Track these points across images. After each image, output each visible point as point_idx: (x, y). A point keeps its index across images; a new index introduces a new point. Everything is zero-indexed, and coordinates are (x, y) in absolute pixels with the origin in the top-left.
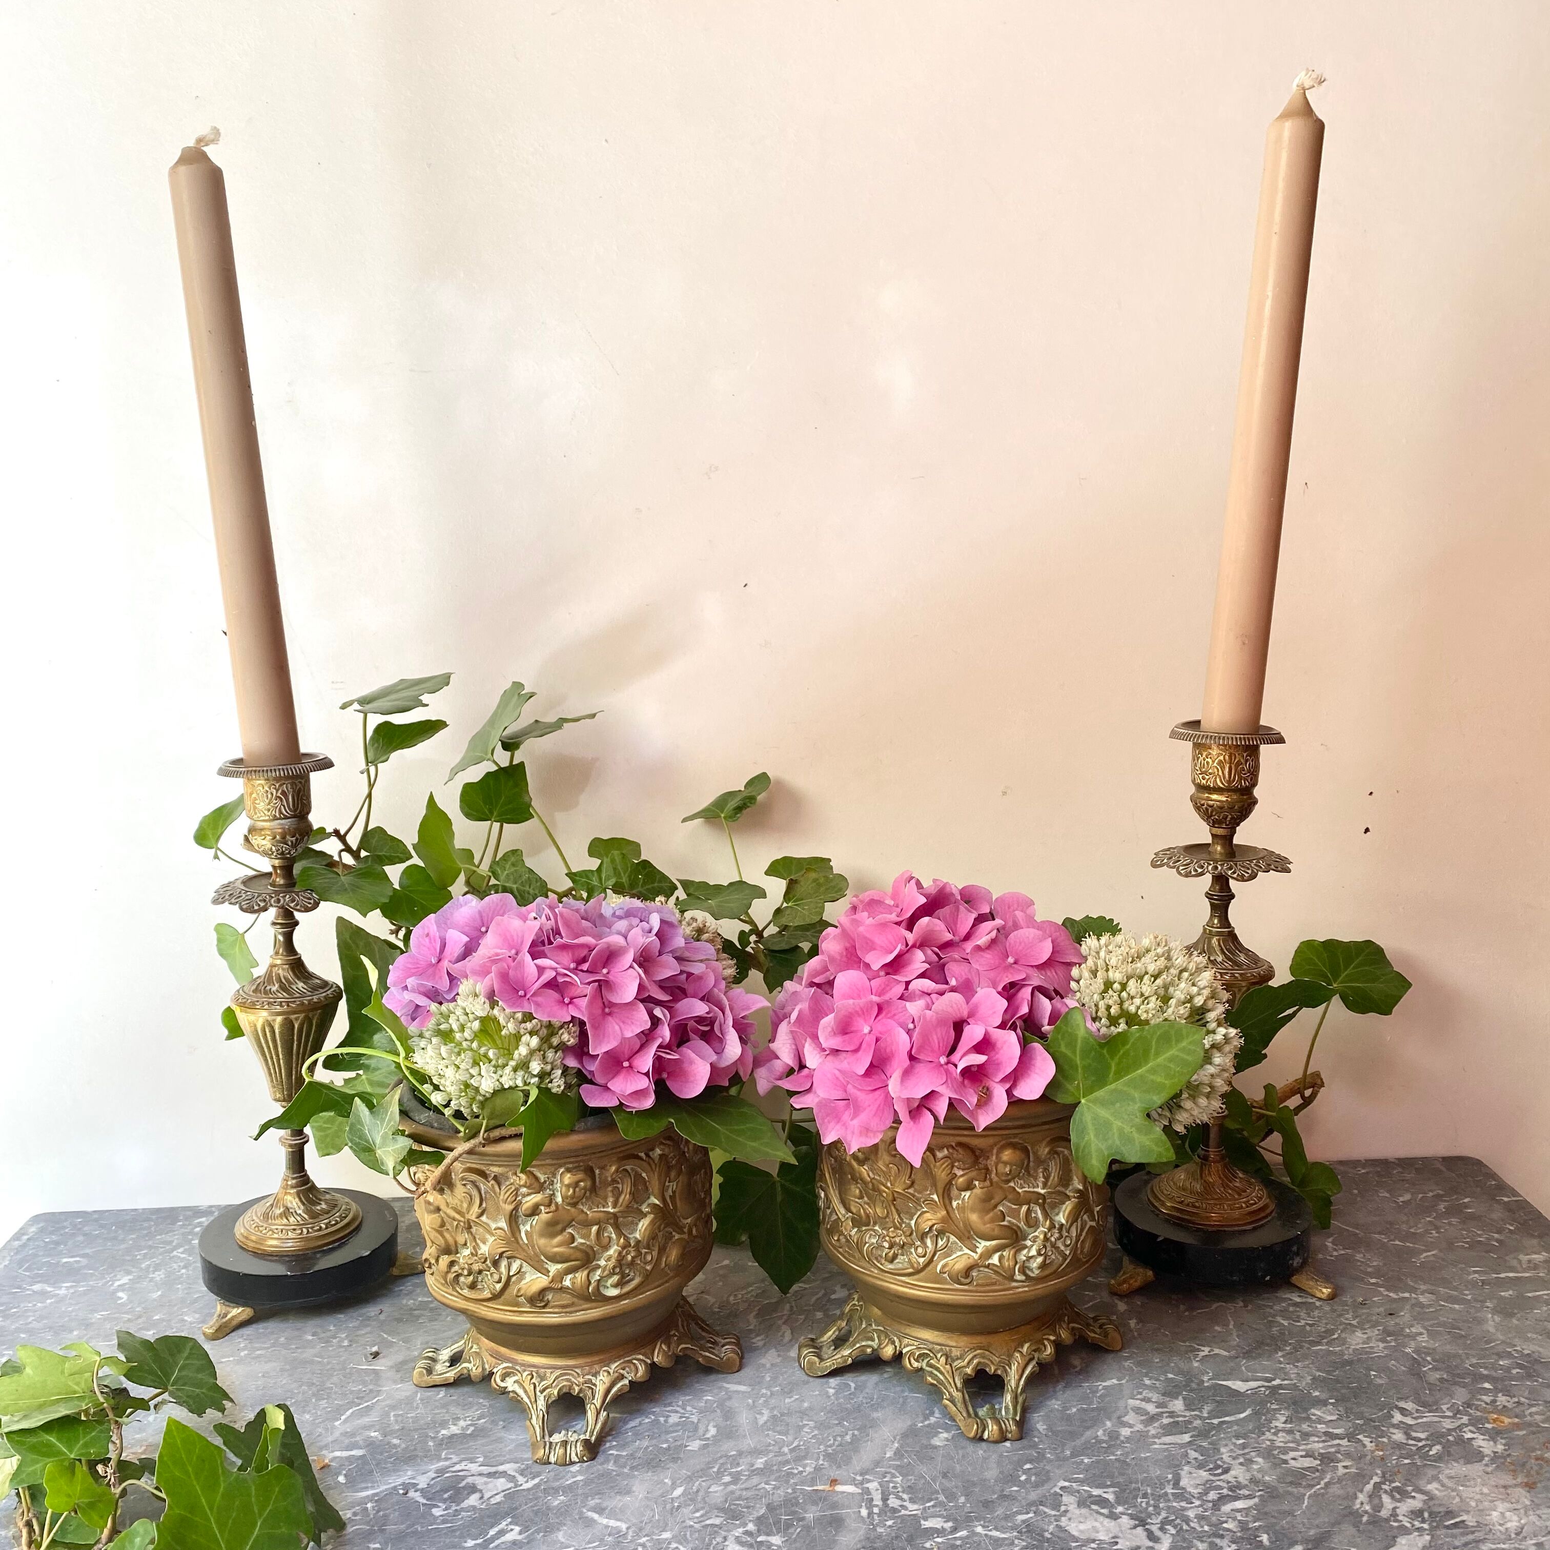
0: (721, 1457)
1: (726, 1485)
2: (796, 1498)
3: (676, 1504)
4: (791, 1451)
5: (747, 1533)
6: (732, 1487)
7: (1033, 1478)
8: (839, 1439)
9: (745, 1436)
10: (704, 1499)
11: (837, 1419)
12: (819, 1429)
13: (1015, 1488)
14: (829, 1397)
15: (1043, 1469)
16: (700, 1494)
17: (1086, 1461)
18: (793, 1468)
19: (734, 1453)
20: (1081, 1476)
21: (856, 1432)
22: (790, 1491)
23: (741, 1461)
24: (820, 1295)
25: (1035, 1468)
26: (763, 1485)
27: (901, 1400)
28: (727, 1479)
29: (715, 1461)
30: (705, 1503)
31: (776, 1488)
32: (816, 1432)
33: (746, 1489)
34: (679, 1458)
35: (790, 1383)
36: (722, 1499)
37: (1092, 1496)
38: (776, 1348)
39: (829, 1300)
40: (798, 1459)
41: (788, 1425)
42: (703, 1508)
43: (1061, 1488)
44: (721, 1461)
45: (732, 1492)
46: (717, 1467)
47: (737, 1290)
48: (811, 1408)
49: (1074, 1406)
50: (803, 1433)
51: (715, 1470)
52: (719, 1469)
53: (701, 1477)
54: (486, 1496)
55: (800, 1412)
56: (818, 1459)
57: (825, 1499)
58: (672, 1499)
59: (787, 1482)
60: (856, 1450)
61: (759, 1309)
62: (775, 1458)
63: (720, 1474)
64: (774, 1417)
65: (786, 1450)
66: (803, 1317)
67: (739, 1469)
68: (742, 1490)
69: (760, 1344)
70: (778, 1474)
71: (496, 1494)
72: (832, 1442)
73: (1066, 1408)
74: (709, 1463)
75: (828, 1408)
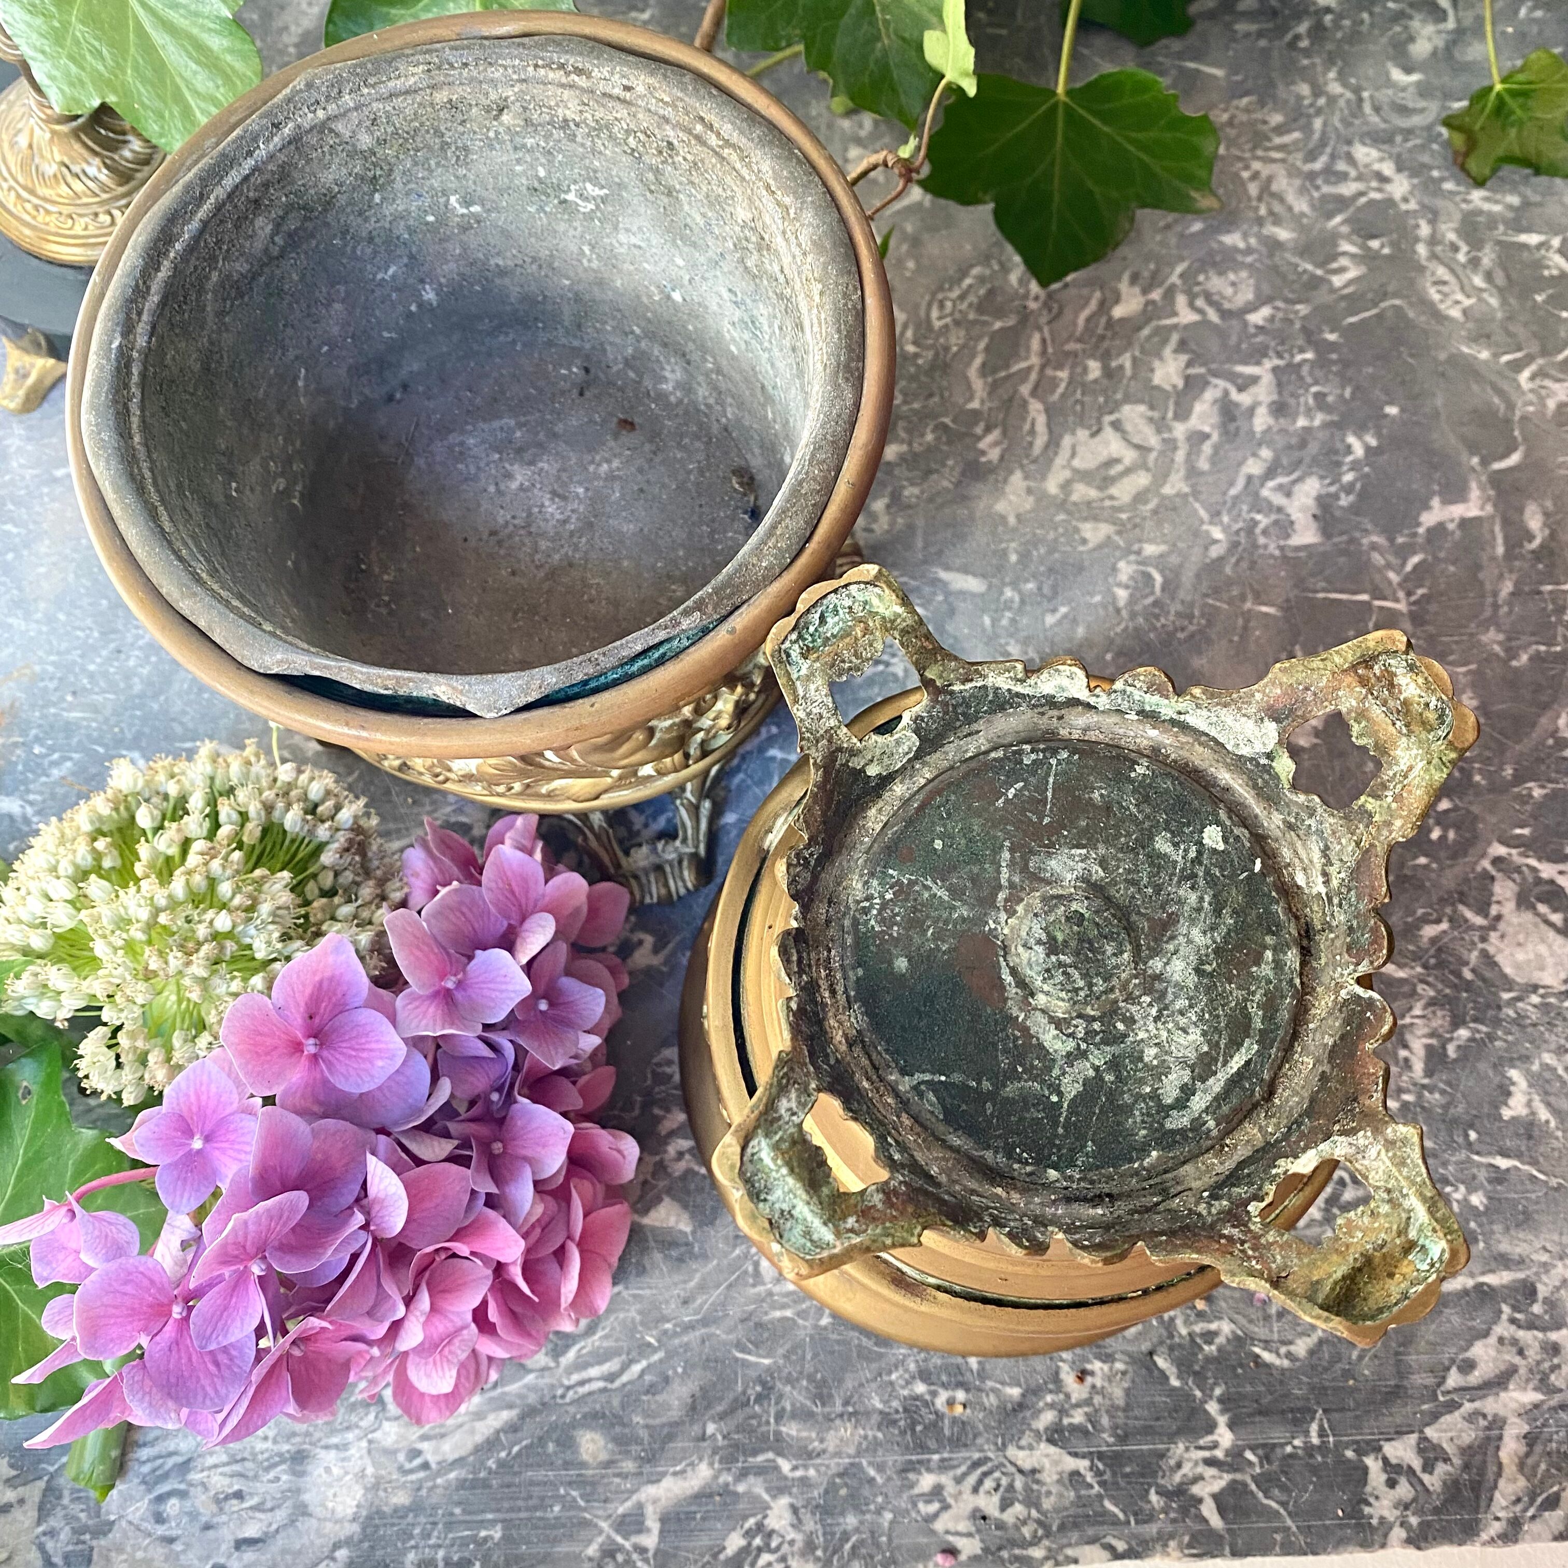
7: (1451, 835)
13: (1422, 860)
14: (1118, 611)
15: (1469, 812)
17: (1537, 793)
20: (1526, 831)
24: (1093, 305)
25: (1455, 809)
27: (1240, 622)
35: (1051, 570)
37: (1539, 881)
38: (1022, 466)
39: (1110, 324)
43: (1497, 861)
47: (941, 288)
49: (1525, 647)
61: (987, 349)
66: (1063, 374)
69: (994, 455)
73: (1512, 653)
75: (1118, 641)
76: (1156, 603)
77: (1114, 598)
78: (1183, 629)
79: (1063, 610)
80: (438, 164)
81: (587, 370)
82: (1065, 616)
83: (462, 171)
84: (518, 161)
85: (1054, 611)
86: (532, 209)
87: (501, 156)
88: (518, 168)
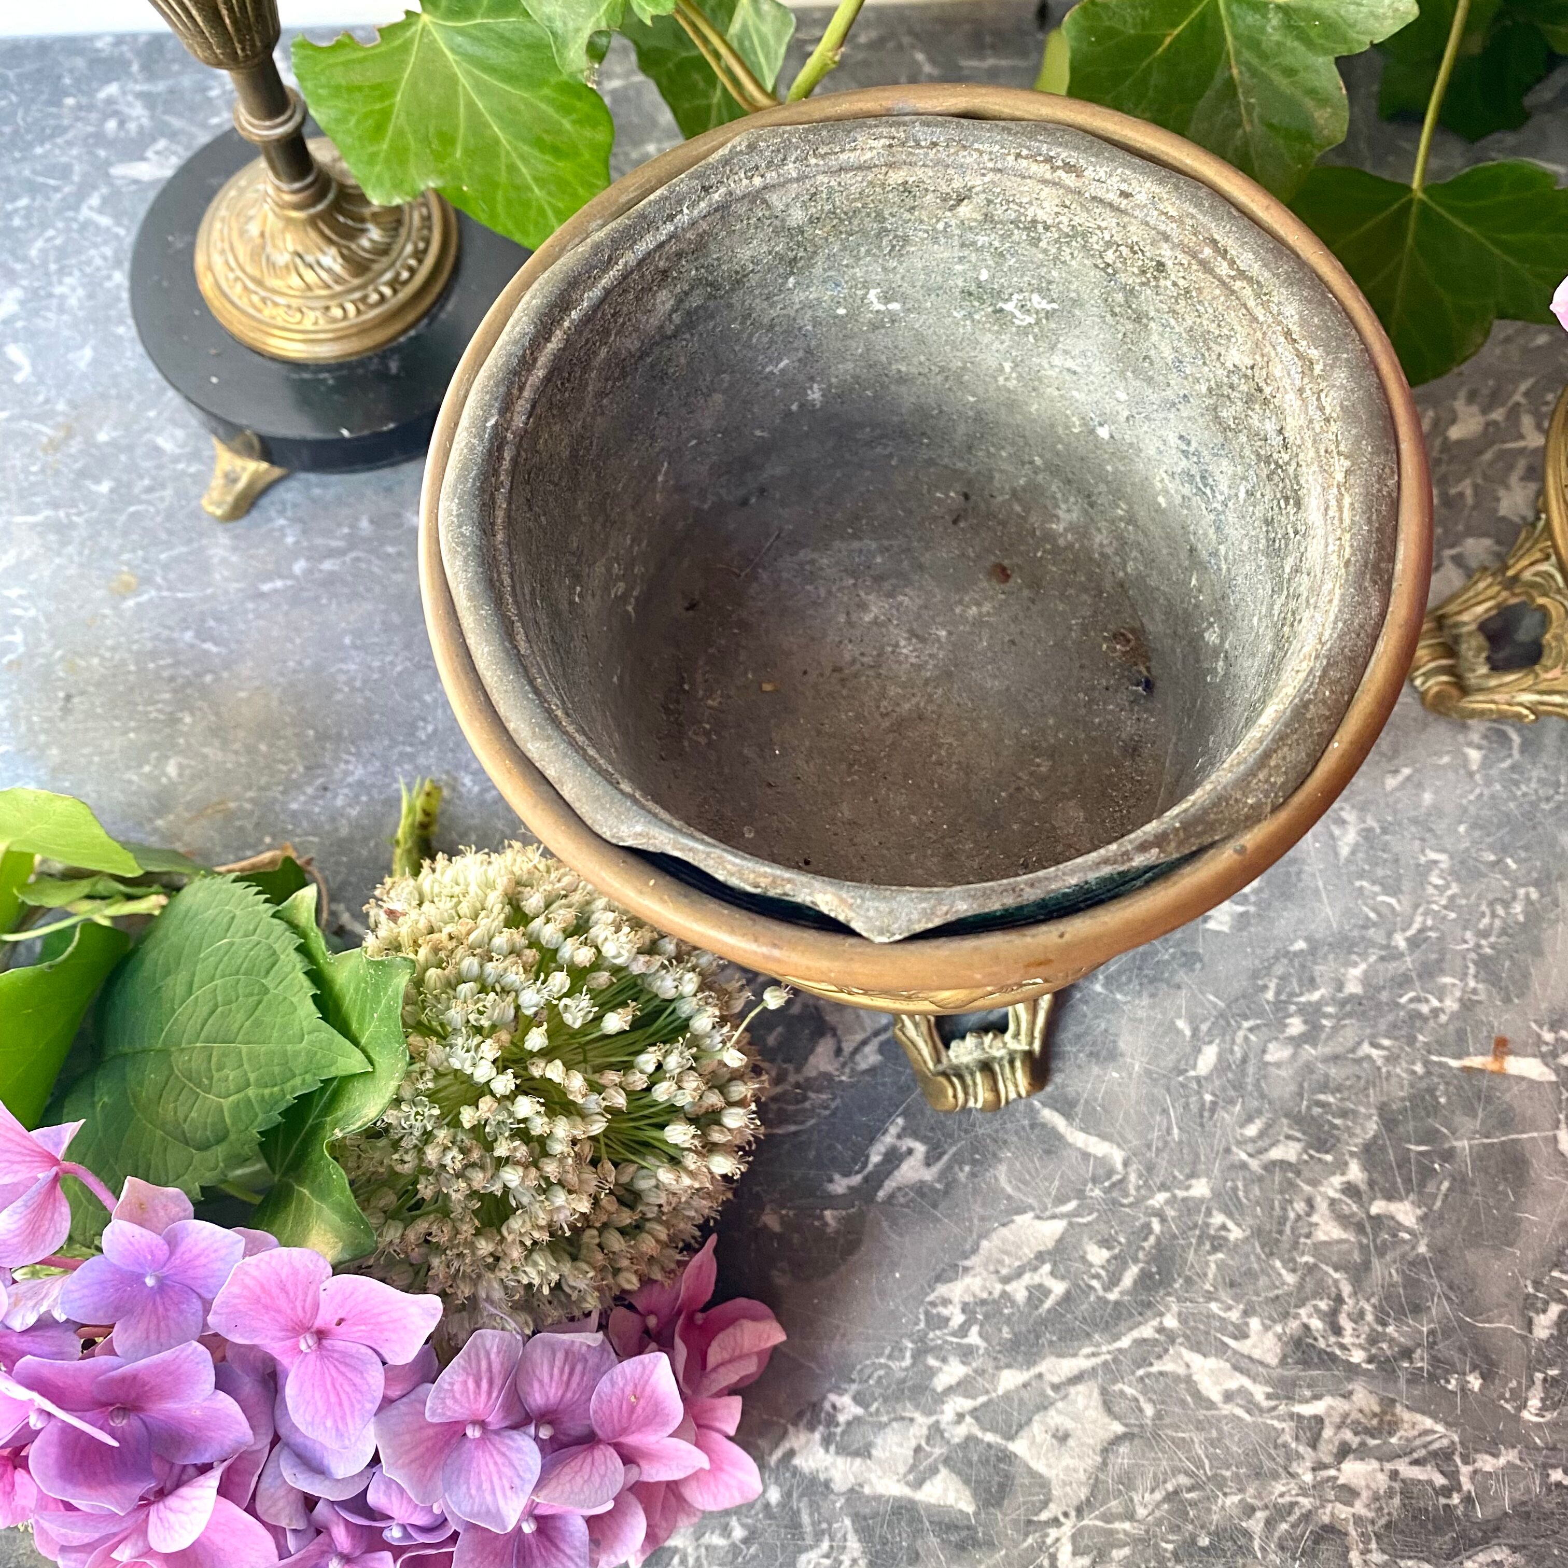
0: (1276, 958)
1: (1297, 1042)
2: (1431, 1091)
3: (1208, 1098)
4: (1414, 943)
5: (1350, 1190)
6: (1309, 1050)
8: (1500, 911)
9: (1317, 891)
10: (1257, 1084)
11: (1491, 848)
12: (1458, 880)
14: (1471, 775)
16: (1251, 1070)
18: (1417, 999)
19: (1300, 945)
21: (1534, 895)
22: (1419, 1068)
23: (1319, 969)
26: (1366, 1049)
28: (1296, 1026)
29: (1268, 970)
30: (1263, 1096)
31: (1392, 1059)
32: (1455, 889)
33: (1335, 1058)
34: (1197, 957)
36: (1293, 1088)
40: (1428, 972)
41: (1396, 861)
42: (1259, 1112)
44: (1279, 970)
45: (1309, 1068)
46: (1272, 986)
48: (1437, 811)
50: (1430, 890)
51: (1270, 995)
52: (1278, 993)
53: (1246, 1018)
54: (848, 1047)
55: (1415, 821)
56: (1463, 977)
57: (1489, 1100)
58: (1198, 1080)
59: (1411, 1040)
60: (1538, 952)
62: (1381, 967)
63: (1280, 1006)
64: (1367, 834)
65: (1400, 940)
67: (1316, 996)
68: (1326, 1060)
70: (1390, 1017)
71: (864, 1043)
72: (1486, 921)
74: (1255, 975)
75: (1472, 810)
76: (1513, 768)
77: (1465, 759)
78: (1548, 799)
79: (1406, 771)
80: (868, 252)
81: (966, 497)
82: (1408, 779)
83: (893, 263)
84: (961, 259)
85: (1396, 772)
86: (958, 315)
87: (942, 252)
88: (959, 268)
